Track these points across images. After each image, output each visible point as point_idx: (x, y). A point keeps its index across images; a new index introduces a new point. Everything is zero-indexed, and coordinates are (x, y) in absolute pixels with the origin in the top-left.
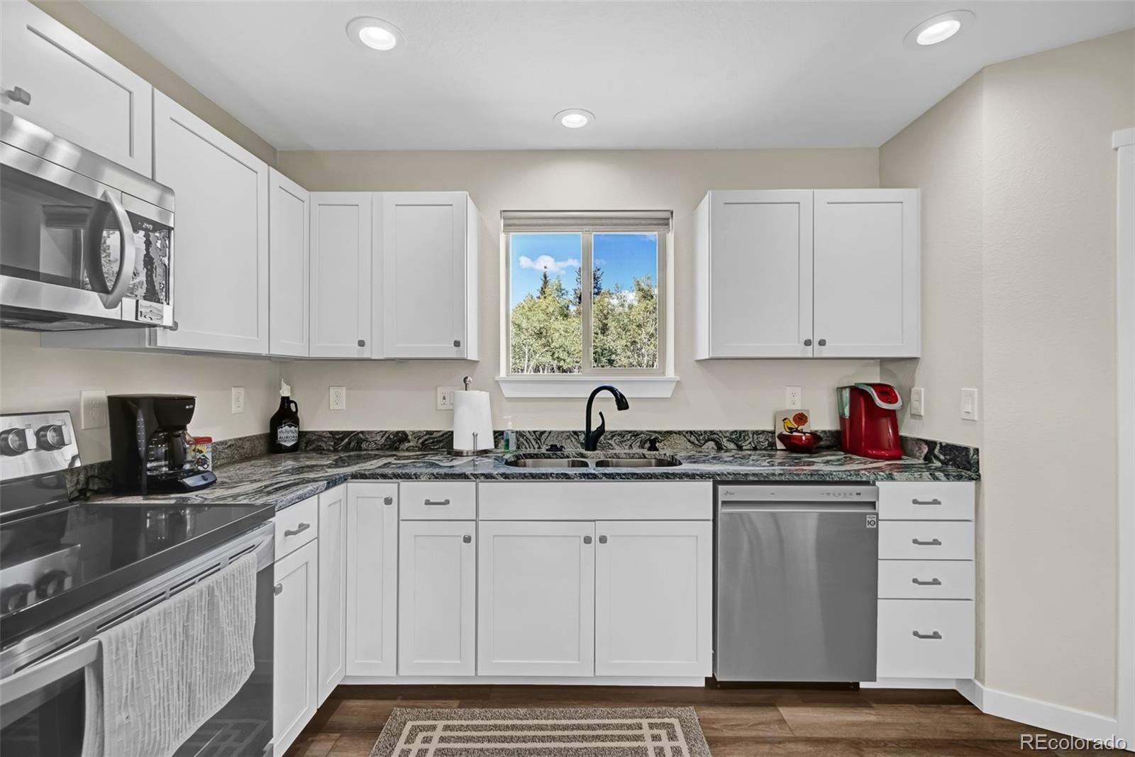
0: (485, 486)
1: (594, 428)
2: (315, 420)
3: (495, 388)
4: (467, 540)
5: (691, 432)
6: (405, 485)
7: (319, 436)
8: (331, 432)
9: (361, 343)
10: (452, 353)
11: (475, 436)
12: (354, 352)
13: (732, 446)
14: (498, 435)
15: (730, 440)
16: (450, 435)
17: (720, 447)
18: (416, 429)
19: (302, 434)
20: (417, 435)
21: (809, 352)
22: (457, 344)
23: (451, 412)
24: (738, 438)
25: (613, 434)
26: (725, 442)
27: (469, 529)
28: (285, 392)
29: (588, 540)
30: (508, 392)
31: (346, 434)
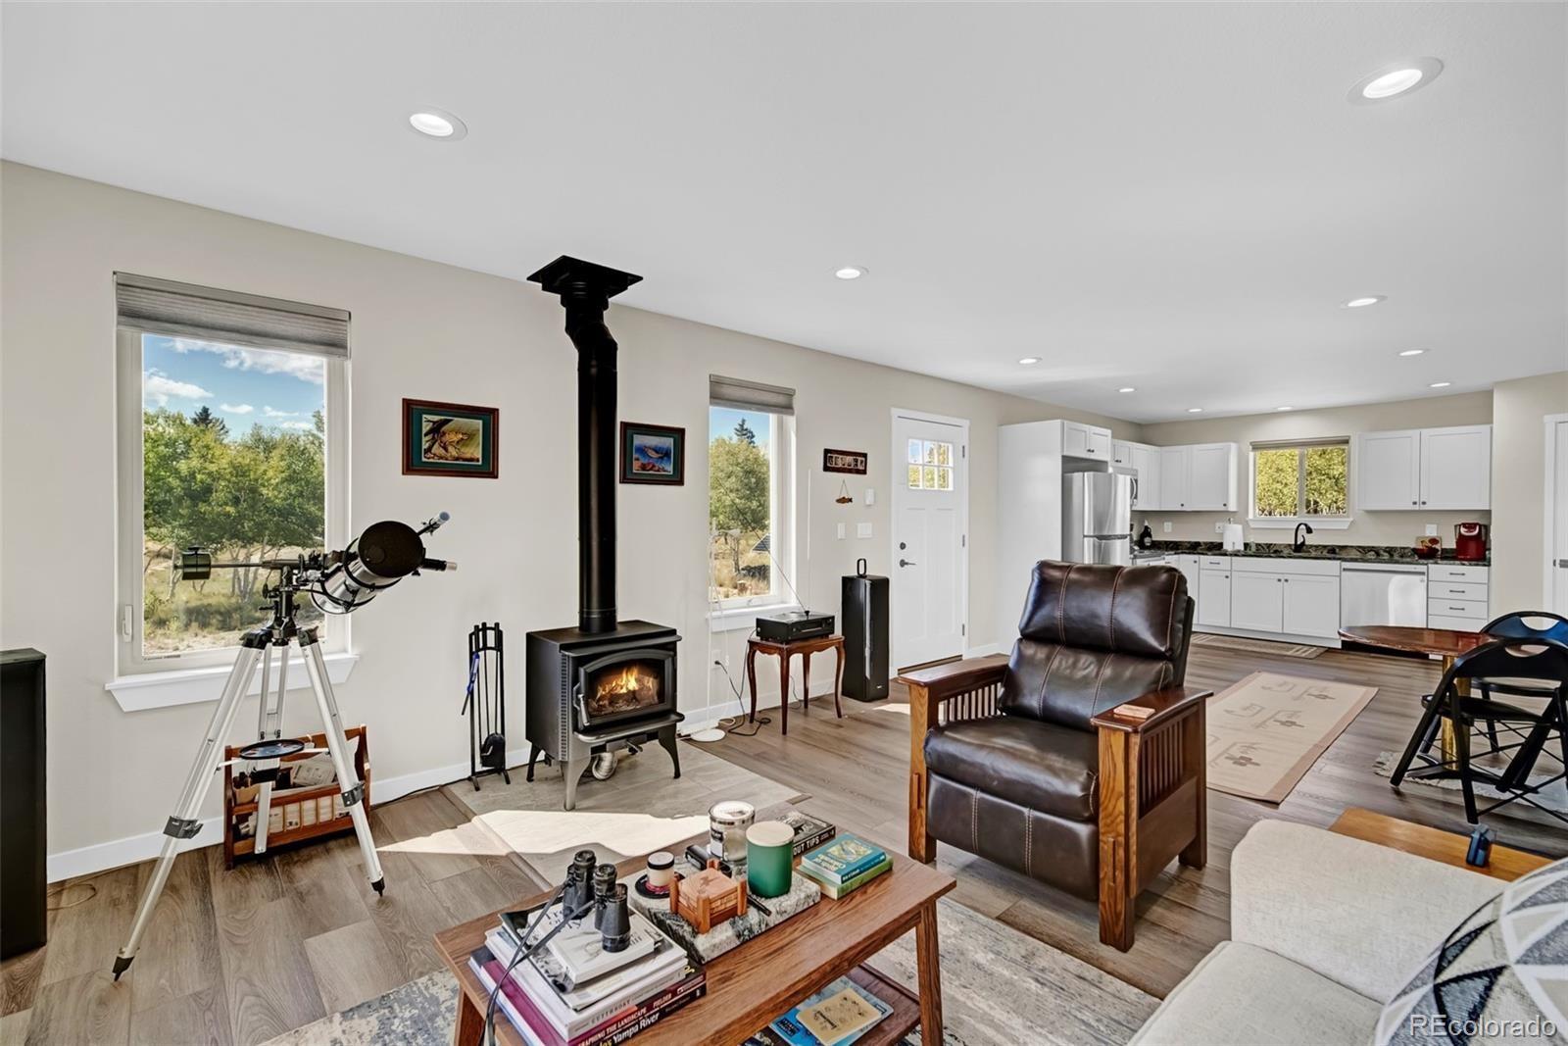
0: (1234, 558)
1: (1299, 543)
2: (1157, 536)
3: (1246, 524)
4: (1227, 577)
5: (1360, 547)
6: (1202, 556)
7: (1160, 542)
8: (1166, 542)
9: (1182, 505)
10: (1223, 508)
11: (1234, 543)
12: (1179, 508)
13: (1386, 554)
14: (1246, 545)
15: (1385, 551)
16: (1221, 545)
17: (1378, 554)
18: (1205, 541)
19: (1153, 542)
20: (1206, 544)
21: (1416, 507)
22: (1225, 505)
23: (1222, 534)
24: (1390, 551)
25: (1311, 546)
26: (1382, 552)
27: (1228, 574)
28: (1146, 524)
29: (1279, 580)
30: (1252, 525)
31: (1171, 542)
